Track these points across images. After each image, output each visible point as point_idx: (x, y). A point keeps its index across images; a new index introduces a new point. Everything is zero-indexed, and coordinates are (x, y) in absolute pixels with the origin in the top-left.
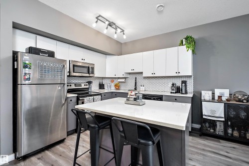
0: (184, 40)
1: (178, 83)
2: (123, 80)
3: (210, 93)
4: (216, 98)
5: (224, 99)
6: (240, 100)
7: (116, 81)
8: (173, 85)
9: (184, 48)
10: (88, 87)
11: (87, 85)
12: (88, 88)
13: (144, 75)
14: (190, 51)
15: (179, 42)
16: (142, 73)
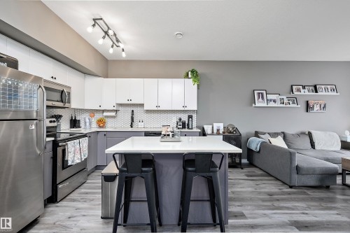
0: (190, 73)
1: (185, 118)
2: (113, 114)
3: (211, 126)
4: (215, 131)
5: (221, 132)
6: (230, 133)
7: (98, 116)
8: (180, 119)
9: (190, 82)
10: (55, 124)
11: (54, 122)
12: (56, 127)
13: (146, 108)
14: (196, 85)
15: (184, 74)
16: (142, 105)
